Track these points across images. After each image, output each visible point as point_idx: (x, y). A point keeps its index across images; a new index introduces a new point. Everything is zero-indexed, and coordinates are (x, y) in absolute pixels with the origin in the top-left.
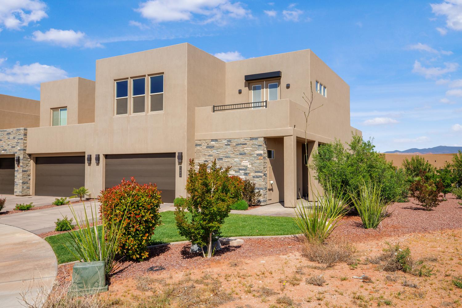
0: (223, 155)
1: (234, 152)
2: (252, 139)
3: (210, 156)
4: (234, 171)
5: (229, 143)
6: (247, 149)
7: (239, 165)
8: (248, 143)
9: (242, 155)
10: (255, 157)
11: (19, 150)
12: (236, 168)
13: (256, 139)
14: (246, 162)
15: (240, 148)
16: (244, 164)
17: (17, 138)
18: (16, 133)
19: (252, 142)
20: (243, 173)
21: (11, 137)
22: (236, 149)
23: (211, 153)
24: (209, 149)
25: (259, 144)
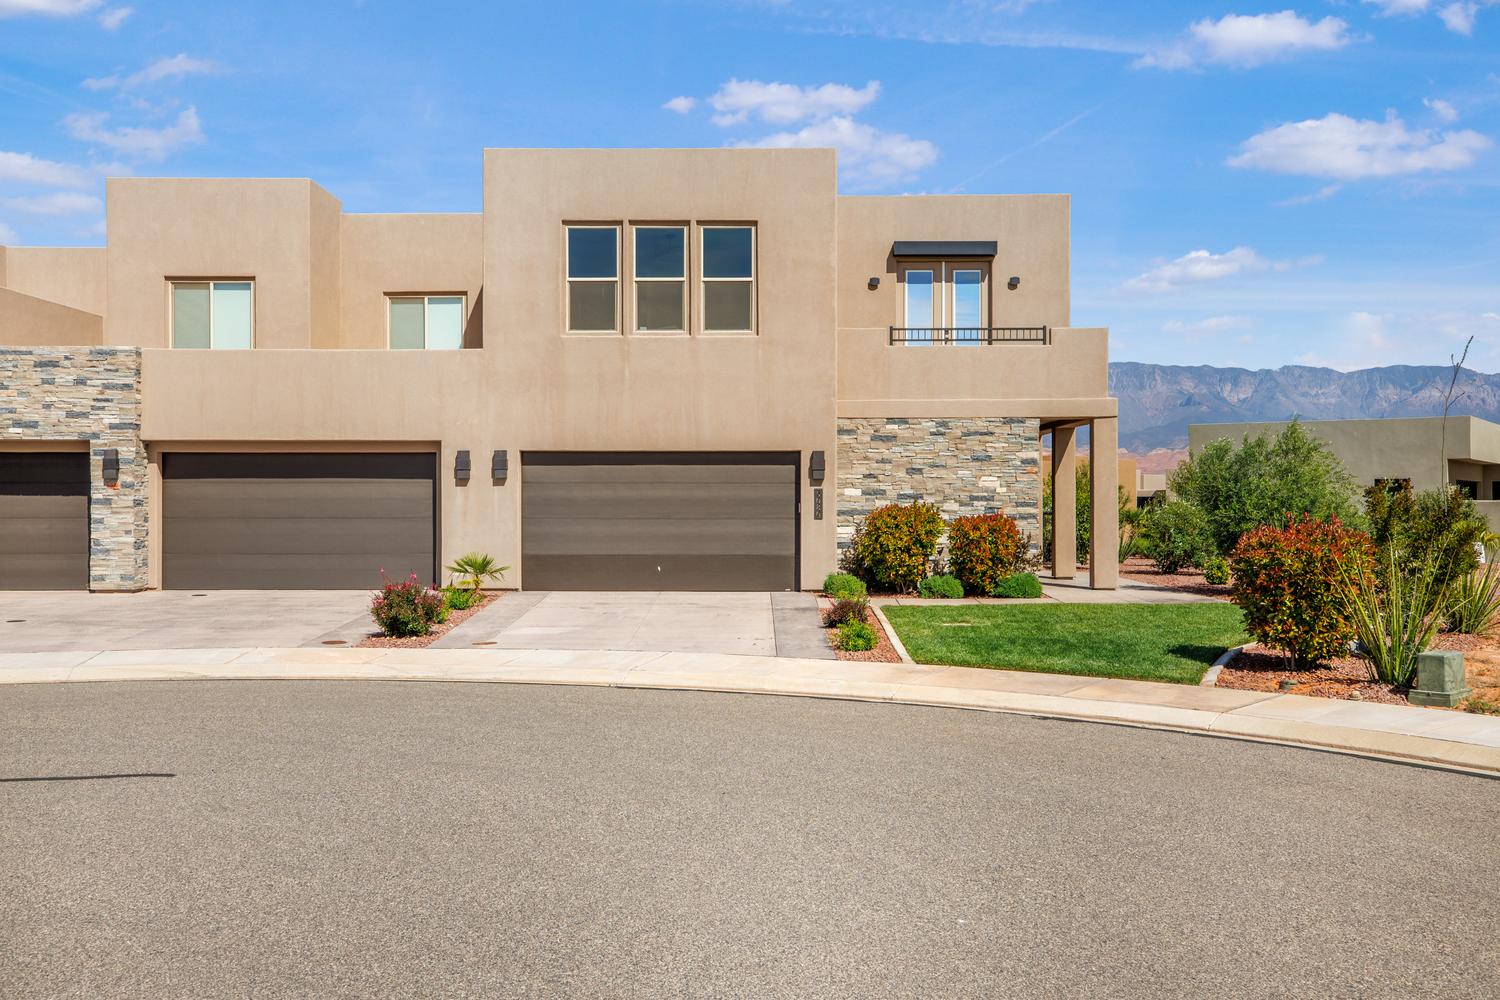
0: (926, 461)
1: (956, 453)
2: (1008, 421)
3: (883, 461)
4: (956, 501)
5: (942, 429)
6: (995, 448)
7: (970, 488)
8: (996, 430)
9: (982, 460)
10: (1016, 468)
11: (112, 427)
12: (964, 496)
13: (1021, 421)
14: (991, 478)
15: (973, 443)
16: (987, 484)
17: (99, 382)
18: (90, 364)
19: (1006, 429)
20: (983, 508)
21: (64, 376)
22: (964, 446)
23: (886, 454)
24: (880, 442)
25: (1028, 435)
